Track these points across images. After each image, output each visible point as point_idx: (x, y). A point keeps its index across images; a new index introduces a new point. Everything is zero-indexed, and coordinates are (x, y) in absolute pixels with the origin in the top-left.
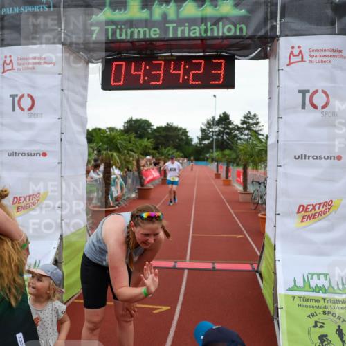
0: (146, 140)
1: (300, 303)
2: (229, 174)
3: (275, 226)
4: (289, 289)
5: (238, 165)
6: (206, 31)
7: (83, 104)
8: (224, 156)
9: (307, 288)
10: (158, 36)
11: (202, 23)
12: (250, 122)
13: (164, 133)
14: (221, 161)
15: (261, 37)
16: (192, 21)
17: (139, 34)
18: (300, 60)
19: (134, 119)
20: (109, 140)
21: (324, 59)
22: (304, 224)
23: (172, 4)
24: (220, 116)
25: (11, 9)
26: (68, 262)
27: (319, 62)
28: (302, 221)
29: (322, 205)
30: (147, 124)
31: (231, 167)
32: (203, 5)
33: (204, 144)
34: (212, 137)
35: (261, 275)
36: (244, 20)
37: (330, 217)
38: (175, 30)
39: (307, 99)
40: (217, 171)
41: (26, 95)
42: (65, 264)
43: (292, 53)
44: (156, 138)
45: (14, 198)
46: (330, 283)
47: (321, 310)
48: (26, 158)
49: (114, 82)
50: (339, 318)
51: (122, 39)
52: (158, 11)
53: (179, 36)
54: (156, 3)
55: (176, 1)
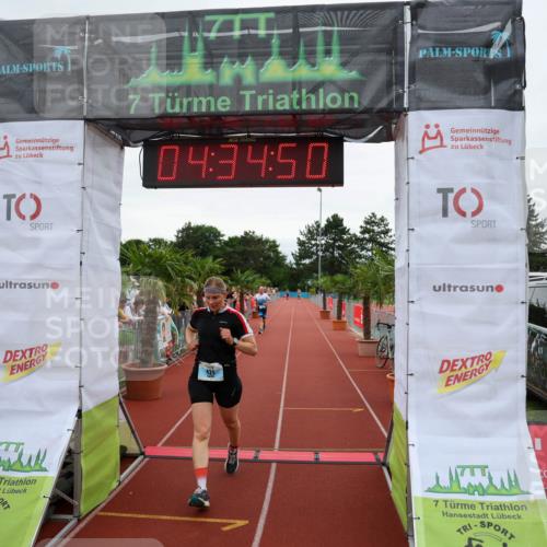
0: (210, 259)
1: (445, 510)
2: (343, 313)
3: (407, 393)
4: (429, 490)
5: (355, 297)
6: (299, 102)
7: (115, 208)
8: (336, 283)
9: (455, 488)
10: (228, 109)
11: (294, 89)
12: (374, 229)
13: (240, 248)
14: (330, 292)
15: (381, 111)
16: (279, 87)
17: (200, 105)
18: (439, 144)
19: (193, 225)
20: (154, 261)
21: (473, 143)
22: (450, 389)
23: (249, 61)
24: (328, 220)
25: (8, 67)
26: (90, 452)
27: (466, 147)
28: (447, 385)
29: (476, 360)
30: (212, 233)
31: (345, 301)
32: (294, 64)
33: (304, 264)
34: (316, 254)
35: (388, 469)
36: (356, 86)
37: (488, 378)
38: (254, 99)
39: (449, 201)
40: (325, 307)
41: (28, 196)
42: (86, 455)
43: (426, 134)
44: (228, 256)
45: (7, 352)
46: (490, 479)
47: (477, 521)
48: (26, 290)
49: (162, 175)
50: (505, 532)
51: (175, 113)
52: (228, 72)
53: (260, 108)
54: (226, 60)
55: (255, 56)
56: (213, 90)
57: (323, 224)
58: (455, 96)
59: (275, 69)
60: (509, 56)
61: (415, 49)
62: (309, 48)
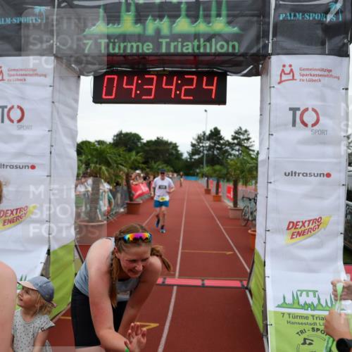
0: (134, 153)
1: (289, 320)
2: (220, 190)
3: (265, 243)
4: (279, 306)
5: (228, 180)
6: (199, 47)
7: (74, 117)
8: (215, 171)
9: (296, 305)
10: (150, 51)
11: (195, 39)
12: (240, 137)
13: (153, 148)
14: (211, 177)
15: (253, 55)
16: (185, 37)
17: (132, 48)
18: (291, 78)
19: (124, 132)
20: (99, 153)
21: (314, 78)
22: (293, 241)
23: (166, 20)
24: (211, 131)
25: (3, 19)
26: (55, 278)
27: (309, 81)
28: (292, 238)
29: (311, 222)
30: (136, 138)
31: (221, 183)
32: (196, 22)
33: (195, 159)
34: (203, 152)
35: (250, 292)
36: (237, 37)
37: (319, 234)
38: (168, 45)
39: (297, 116)
40: (208, 186)
41: (16, 107)
42: (52, 279)
43: (283, 71)
44: (145, 152)
45: (1, 211)
46: (319, 300)
47: (310, 327)
48: (14, 170)
49: (106, 95)
51: (115, 53)
52: (151, 26)
53: (172, 50)
54: (150, 18)
55: (170, 17)
57: (208, 133)
58: (303, 46)
59: (183, 25)
60: (340, 19)
61: (277, 14)
62: (206, 12)
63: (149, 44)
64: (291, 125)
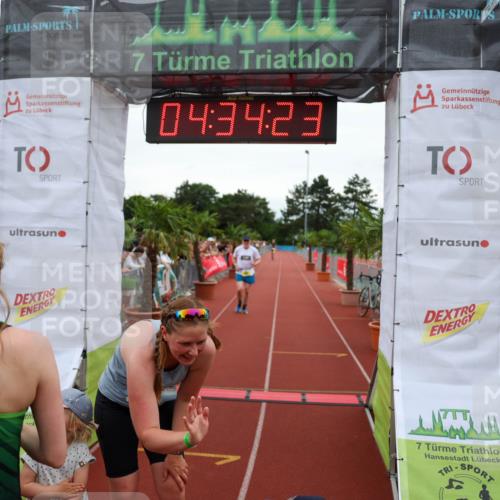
0: (207, 213)
1: (428, 452)
2: (327, 265)
3: (393, 341)
4: (413, 433)
5: (339, 251)
6: (296, 61)
7: (120, 162)
8: (321, 238)
9: (438, 432)
10: (227, 67)
11: (291, 49)
12: (357, 189)
13: (234, 205)
14: (316, 246)
15: (374, 71)
16: (277, 47)
17: (201, 63)
18: (430, 103)
19: (190, 183)
20: (156, 214)
21: (463, 103)
22: (434, 338)
23: (249, 22)
24: (315, 181)
25: (19, 25)
26: (94, 389)
27: (457, 107)
28: (432, 334)
29: (460, 311)
30: (208, 191)
31: (329, 255)
32: (291, 25)
33: (292, 221)
34: (303, 211)
35: (371, 411)
37: (472, 328)
38: (252, 58)
39: (439, 159)
40: (310, 260)
41: (37, 149)
42: (90, 392)
43: (418, 94)
44: (221, 211)
45: (18, 295)
46: (471, 423)
47: (458, 463)
48: (35, 238)
49: (164, 131)
50: (484, 474)
51: (177, 71)
52: (228, 31)
53: (258, 67)
54: (226, 20)
55: (254, 18)
56: (213, 49)
57: (310, 183)
58: (447, 57)
59: (273, 29)
61: (409, 11)
62: (306, 11)
63: (226, 57)
64: (430, 172)
